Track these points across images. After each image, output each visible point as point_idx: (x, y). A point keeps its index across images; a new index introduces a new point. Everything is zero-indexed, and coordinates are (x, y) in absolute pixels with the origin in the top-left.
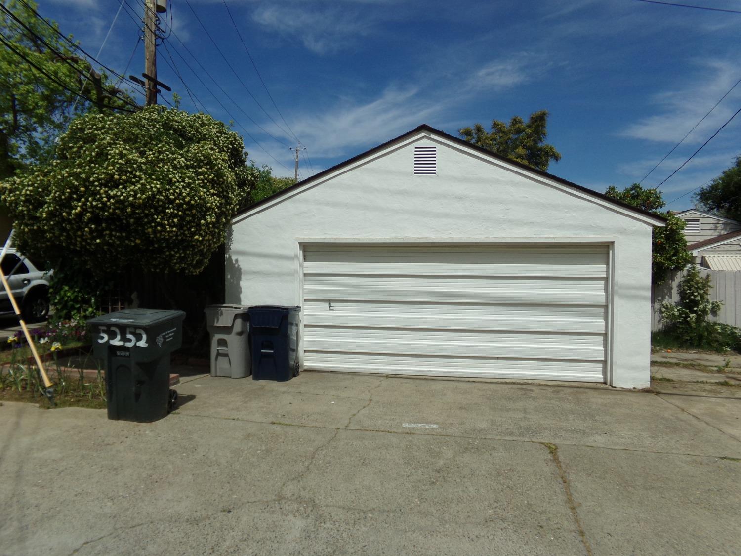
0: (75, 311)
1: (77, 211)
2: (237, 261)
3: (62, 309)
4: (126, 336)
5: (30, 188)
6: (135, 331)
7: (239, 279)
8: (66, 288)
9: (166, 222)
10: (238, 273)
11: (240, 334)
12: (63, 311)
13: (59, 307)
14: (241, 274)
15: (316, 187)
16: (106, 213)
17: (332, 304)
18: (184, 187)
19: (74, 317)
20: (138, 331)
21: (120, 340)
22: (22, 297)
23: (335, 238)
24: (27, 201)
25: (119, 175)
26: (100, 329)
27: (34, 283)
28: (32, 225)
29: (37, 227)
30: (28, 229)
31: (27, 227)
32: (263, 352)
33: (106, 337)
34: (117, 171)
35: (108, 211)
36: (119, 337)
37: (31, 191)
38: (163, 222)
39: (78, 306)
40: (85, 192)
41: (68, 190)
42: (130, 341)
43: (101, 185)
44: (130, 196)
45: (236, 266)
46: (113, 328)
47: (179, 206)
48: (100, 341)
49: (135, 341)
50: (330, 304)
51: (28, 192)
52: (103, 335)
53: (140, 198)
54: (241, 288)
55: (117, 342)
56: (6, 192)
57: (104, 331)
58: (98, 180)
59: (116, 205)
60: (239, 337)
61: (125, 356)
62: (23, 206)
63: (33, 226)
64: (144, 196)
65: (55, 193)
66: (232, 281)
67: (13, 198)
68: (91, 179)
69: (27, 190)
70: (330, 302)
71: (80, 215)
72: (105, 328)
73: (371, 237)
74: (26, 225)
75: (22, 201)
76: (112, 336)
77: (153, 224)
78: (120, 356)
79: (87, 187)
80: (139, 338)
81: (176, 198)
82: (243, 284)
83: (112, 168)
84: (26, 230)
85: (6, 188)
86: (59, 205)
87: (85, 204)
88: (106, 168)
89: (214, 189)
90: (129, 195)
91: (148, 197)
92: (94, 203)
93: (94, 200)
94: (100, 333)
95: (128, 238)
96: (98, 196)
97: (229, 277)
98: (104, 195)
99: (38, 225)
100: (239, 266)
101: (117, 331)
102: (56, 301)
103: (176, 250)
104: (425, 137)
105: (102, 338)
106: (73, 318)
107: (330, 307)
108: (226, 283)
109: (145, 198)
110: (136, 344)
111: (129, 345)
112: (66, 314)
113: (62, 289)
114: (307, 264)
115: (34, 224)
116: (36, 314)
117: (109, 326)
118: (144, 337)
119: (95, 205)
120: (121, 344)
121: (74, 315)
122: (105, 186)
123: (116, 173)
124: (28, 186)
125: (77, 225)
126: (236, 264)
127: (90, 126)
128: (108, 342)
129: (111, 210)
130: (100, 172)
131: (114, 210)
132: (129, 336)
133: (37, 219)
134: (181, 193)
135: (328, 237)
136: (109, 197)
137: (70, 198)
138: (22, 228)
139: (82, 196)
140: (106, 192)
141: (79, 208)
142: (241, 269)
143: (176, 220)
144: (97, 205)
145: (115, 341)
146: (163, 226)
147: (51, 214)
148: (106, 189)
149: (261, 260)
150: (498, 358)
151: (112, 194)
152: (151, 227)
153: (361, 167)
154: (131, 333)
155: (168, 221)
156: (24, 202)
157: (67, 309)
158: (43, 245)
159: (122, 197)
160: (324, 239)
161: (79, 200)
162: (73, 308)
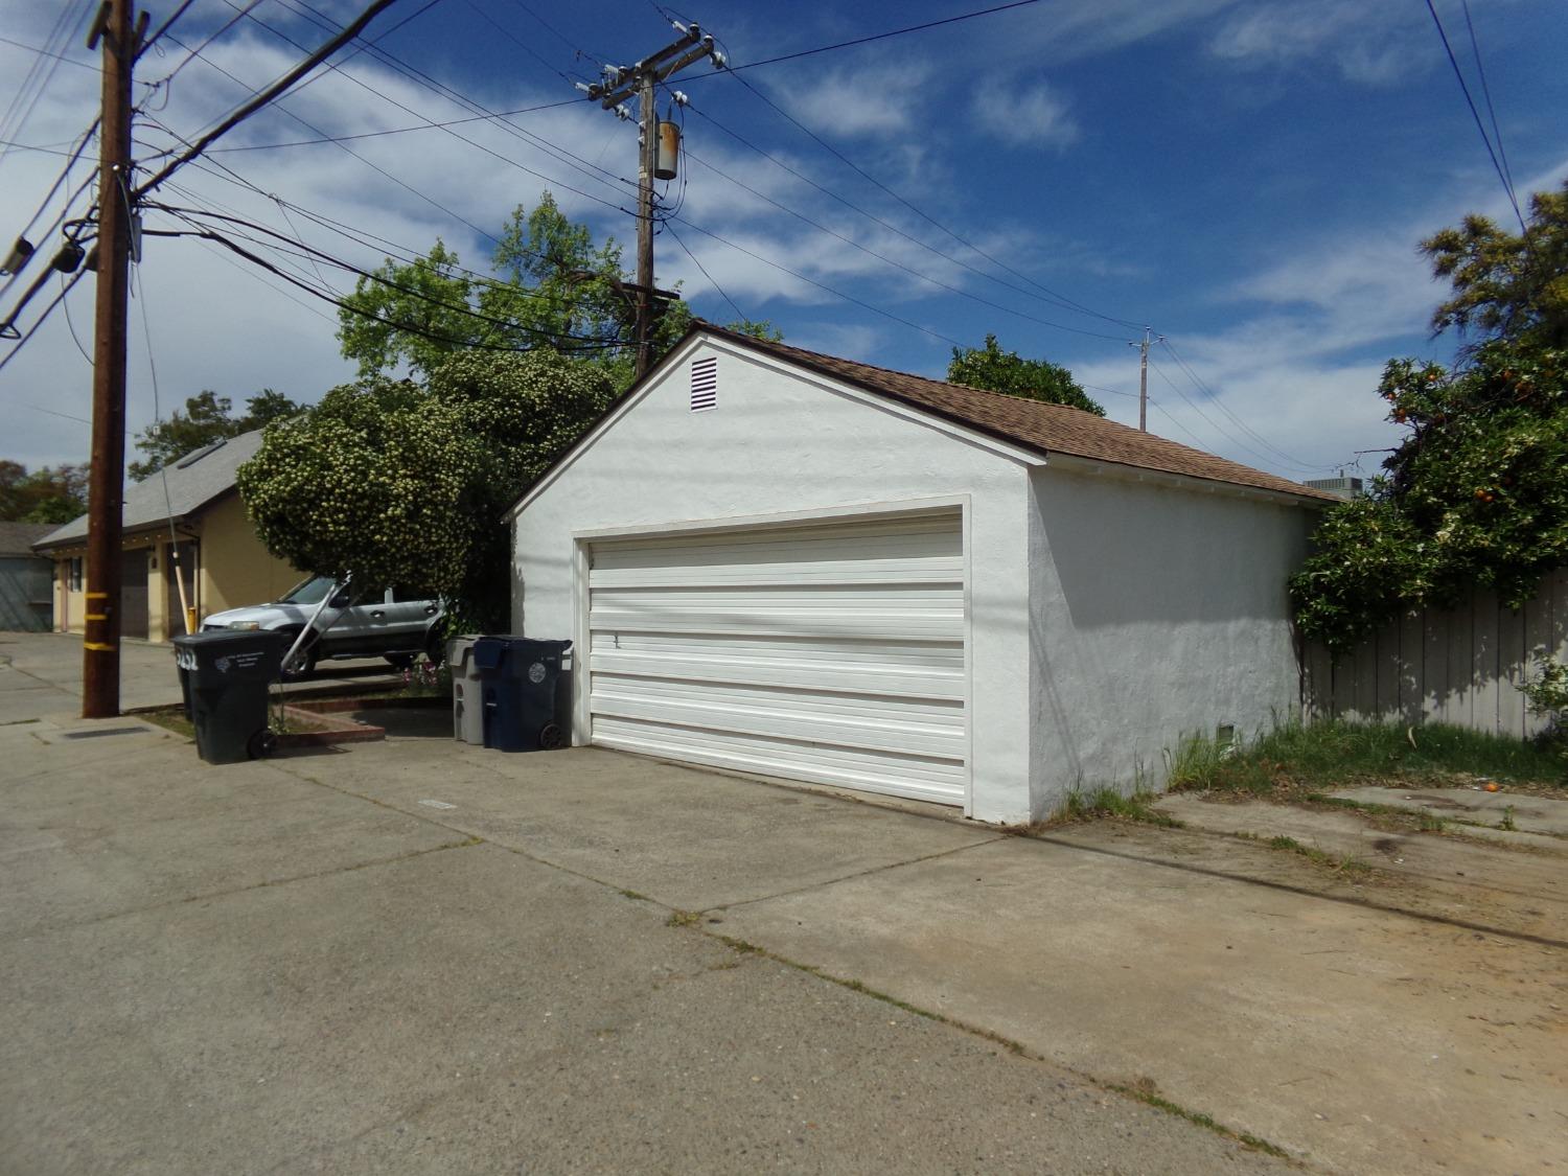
9: (328, 519)
11: (475, 677)
17: (619, 638)
18: (346, 471)
38: (323, 519)
47: (342, 497)
50: (617, 638)
53: (284, 491)
60: (474, 682)
64: (289, 488)
70: (617, 633)
81: (334, 488)
89: (407, 468)
91: (294, 489)
103: (363, 556)
104: (701, 343)
107: (616, 643)
109: (290, 491)
134: (340, 479)
143: (341, 516)
146: (325, 525)
150: (814, 743)
155: (330, 516)
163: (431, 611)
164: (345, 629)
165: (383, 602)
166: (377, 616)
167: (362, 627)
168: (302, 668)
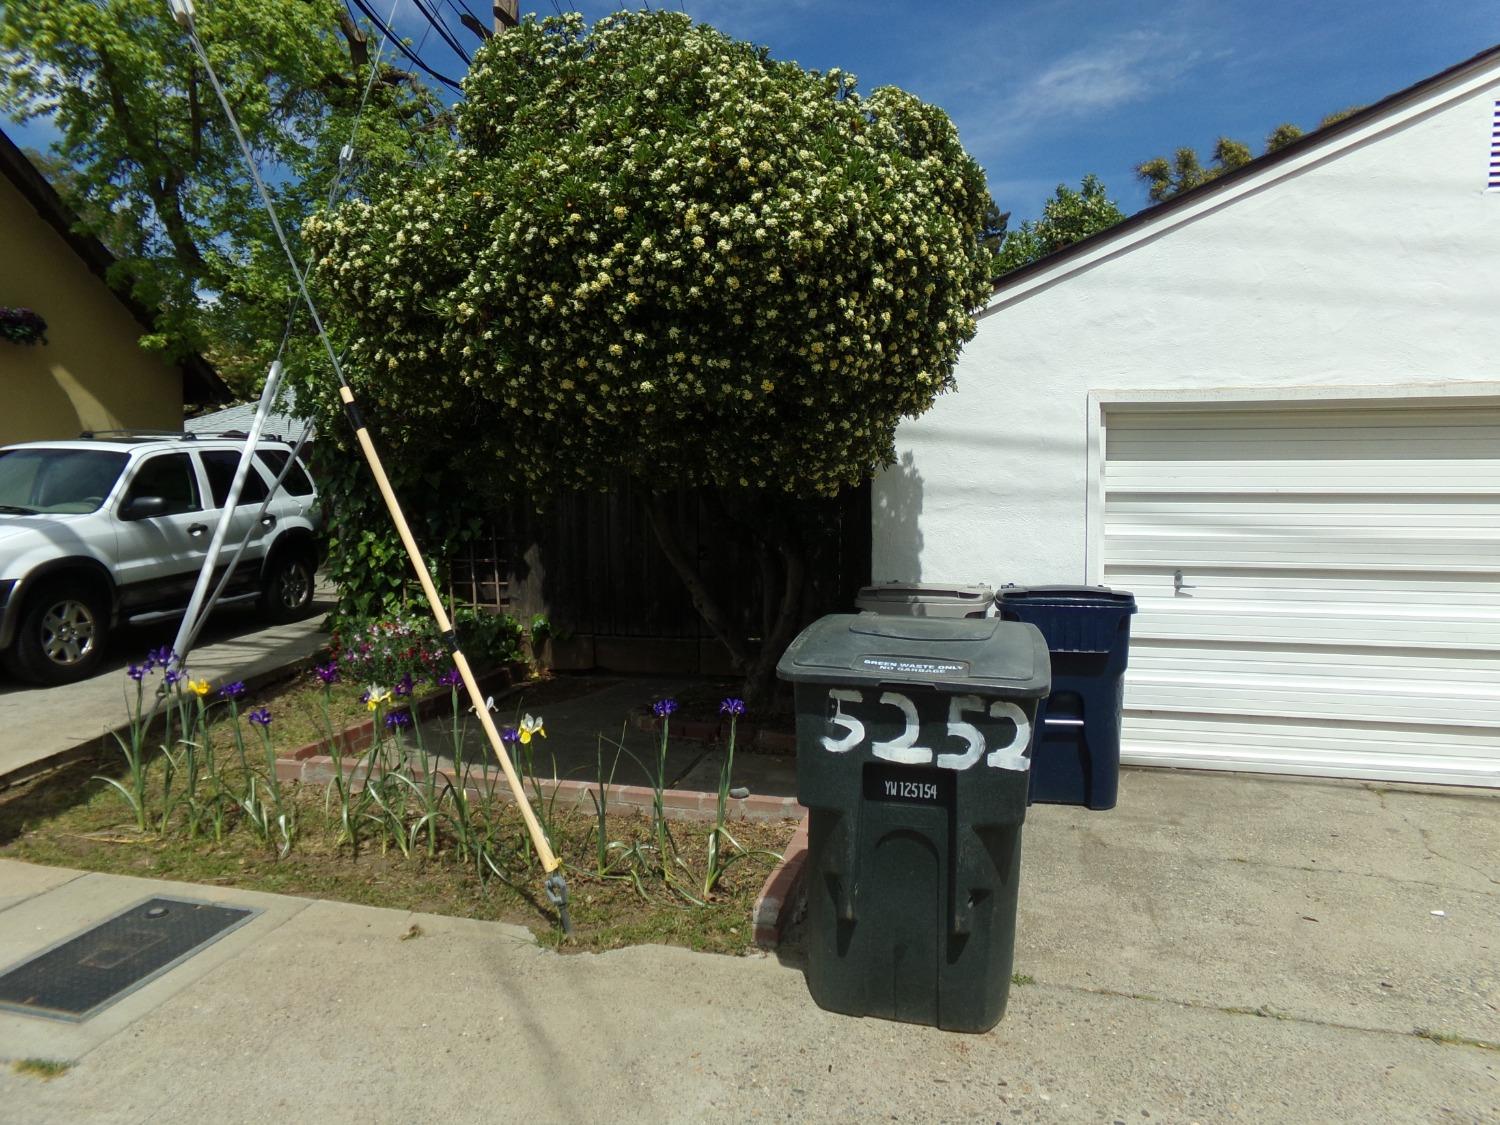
0: (391, 596)
1: (595, 285)
2: (908, 458)
3: (361, 589)
4: (946, 730)
5: (423, 225)
6: (988, 709)
7: (916, 508)
8: (371, 537)
9: (865, 322)
10: (912, 492)
12: (363, 594)
13: (353, 584)
14: (922, 496)
15: (1161, 240)
16: (694, 290)
17: (1186, 580)
19: (388, 609)
20: (997, 711)
21: (918, 744)
22: (262, 559)
23: (1218, 390)
24: (408, 268)
25: (750, 156)
26: (834, 701)
27: (284, 524)
28: (412, 347)
29: (428, 351)
30: (398, 359)
31: (395, 354)
32: (1050, 725)
33: (857, 732)
34: (745, 143)
35: (699, 283)
36: (912, 731)
37: (424, 234)
39: (397, 582)
40: (629, 218)
41: (575, 216)
42: (960, 745)
43: (688, 193)
44: (792, 224)
45: (907, 471)
46: (887, 699)
47: (902, 270)
48: (831, 745)
49: (982, 749)
50: (1178, 578)
51: (416, 239)
52: (841, 720)
53: (820, 234)
54: (921, 536)
55: (903, 750)
56: (331, 245)
57: (849, 709)
58: (677, 175)
59: (731, 262)
61: (918, 800)
62: (389, 286)
63: (417, 351)
64: (831, 227)
65: (523, 231)
66: (893, 514)
67: (359, 263)
68: (657, 174)
69: (409, 234)
70: (1178, 573)
71: (598, 302)
72: (855, 697)
73: (1332, 383)
74: (394, 347)
75: (388, 268)
76: (887, 724)
77: (832, 328)
78: (898, 798)
79: (635, 205)
80: (999, 735)
82: (923, 522)
83: (731, 130)
84: (393, 362)
85: (334, 232)
86: (528, 273)
87: (621, 262)
88: (712, 130)
90: (787, 225)
91: (842, 233)
92: (661, 256)
93: (661, 245)
94: (833, 714)
95: (733, 377)
96: (676, 232)
97: (884, 503)
98: (696, 228)
99: (432, 345)
100: (914, 471)
101: (909, 707)
102: (347, 570)
105: (841, 733)
106: (386, 613)
107: (1178, 587)
108: (874, 522)
109: (833, 236)
110: (984, 758)
111: (950, 761)
112: (370, 605)
113: (361, 539)
114: (1115, 466)
115: (417, 342)
116: (289, 601)
117: (872, 690)
118: (1024, 732)
119: (661, 264)
120: (922, 756)
121: (388, 604)
122: (701, 195)
123: (744, 150)
124: (414, 218)
125: (575, 336)
126: (905, 465)
127: (551, 45)
128: (865, 746)
129: (709, 280)
130: (688, 150)
131: (720, 278)
132: (958, 728)
133: (435, 326)
135: (1192, 385)
136: (713, 233)
137: (577, 245)
138: (378, 357)
139: (617, 236)
140: (702, 216)
141: (604, 277)
142: (920, 480)
143: (887, 314)
144: (668, 262)
145: (900, 745)
146: (856, 334)
147: (491, 307)
148: (706, 206)
149: (986, 455)
151: (725, 220)
152: (825, 337)
153: (1307, 174)
154: (967, 717)
155: (869, 318)
156: (395, 272)
157: (372, 591)
158: (435, 411)
159: (760, 232)
160: (1183, 391)
161: (601, 249)
162: (386, 587)
163: (267, 522)
164: (151, 561)
165: (199, 508)
166: (197, 533)
167: (175, 557)
168: (88, 648)
